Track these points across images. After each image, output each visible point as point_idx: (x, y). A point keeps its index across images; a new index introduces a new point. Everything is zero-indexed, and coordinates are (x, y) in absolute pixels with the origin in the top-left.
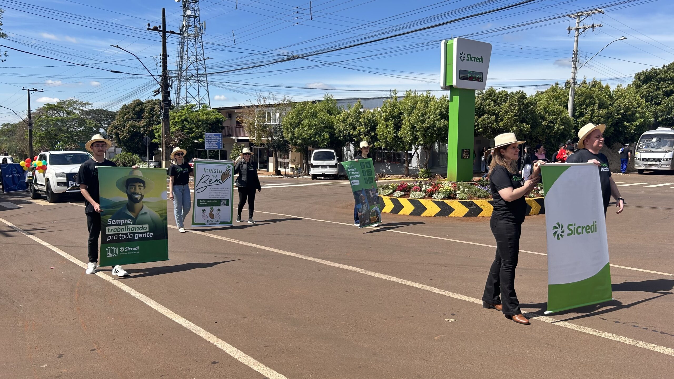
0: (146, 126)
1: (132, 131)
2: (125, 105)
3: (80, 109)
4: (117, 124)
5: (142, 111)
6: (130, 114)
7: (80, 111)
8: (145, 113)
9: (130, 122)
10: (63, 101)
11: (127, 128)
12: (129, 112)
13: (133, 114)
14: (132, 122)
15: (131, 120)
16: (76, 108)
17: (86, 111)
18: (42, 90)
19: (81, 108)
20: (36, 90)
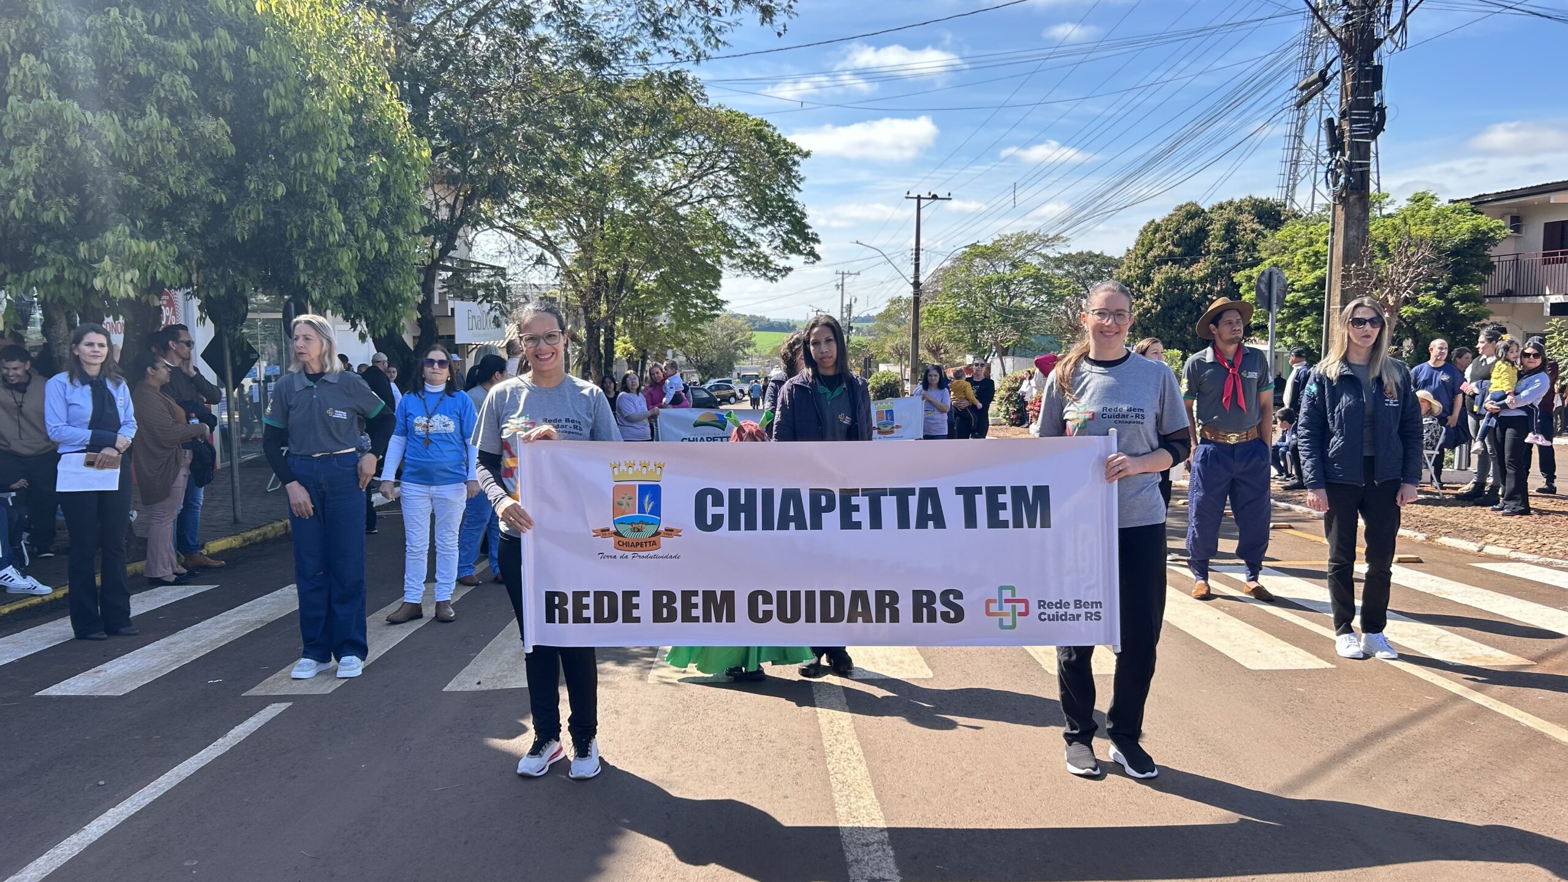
0: (1213, 277)
1: (1169, 293)
2: (1153, 221)
3: (1040, 254)
4: (1129, 276)
5: (1202, 233)
6: (1164, 245)
7: (1042, 260)
8: (1210, 239)
9: (1165, 268)
10: (1006, 236)
11: (1156, 284)
12: (1163, 240)
13: (1175, 245)
14: (1172, 266)
15: (1166, 264)
16: (1031, 250)
17: (1055, 259)
18: (949, 194)
19: (1043, 251)
20: (935, 197)
